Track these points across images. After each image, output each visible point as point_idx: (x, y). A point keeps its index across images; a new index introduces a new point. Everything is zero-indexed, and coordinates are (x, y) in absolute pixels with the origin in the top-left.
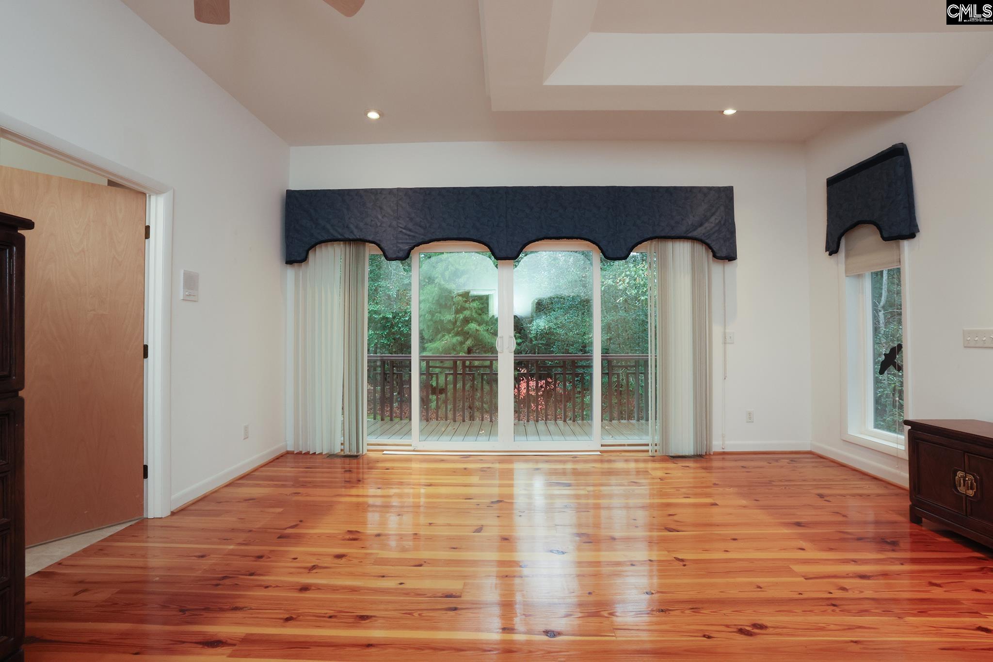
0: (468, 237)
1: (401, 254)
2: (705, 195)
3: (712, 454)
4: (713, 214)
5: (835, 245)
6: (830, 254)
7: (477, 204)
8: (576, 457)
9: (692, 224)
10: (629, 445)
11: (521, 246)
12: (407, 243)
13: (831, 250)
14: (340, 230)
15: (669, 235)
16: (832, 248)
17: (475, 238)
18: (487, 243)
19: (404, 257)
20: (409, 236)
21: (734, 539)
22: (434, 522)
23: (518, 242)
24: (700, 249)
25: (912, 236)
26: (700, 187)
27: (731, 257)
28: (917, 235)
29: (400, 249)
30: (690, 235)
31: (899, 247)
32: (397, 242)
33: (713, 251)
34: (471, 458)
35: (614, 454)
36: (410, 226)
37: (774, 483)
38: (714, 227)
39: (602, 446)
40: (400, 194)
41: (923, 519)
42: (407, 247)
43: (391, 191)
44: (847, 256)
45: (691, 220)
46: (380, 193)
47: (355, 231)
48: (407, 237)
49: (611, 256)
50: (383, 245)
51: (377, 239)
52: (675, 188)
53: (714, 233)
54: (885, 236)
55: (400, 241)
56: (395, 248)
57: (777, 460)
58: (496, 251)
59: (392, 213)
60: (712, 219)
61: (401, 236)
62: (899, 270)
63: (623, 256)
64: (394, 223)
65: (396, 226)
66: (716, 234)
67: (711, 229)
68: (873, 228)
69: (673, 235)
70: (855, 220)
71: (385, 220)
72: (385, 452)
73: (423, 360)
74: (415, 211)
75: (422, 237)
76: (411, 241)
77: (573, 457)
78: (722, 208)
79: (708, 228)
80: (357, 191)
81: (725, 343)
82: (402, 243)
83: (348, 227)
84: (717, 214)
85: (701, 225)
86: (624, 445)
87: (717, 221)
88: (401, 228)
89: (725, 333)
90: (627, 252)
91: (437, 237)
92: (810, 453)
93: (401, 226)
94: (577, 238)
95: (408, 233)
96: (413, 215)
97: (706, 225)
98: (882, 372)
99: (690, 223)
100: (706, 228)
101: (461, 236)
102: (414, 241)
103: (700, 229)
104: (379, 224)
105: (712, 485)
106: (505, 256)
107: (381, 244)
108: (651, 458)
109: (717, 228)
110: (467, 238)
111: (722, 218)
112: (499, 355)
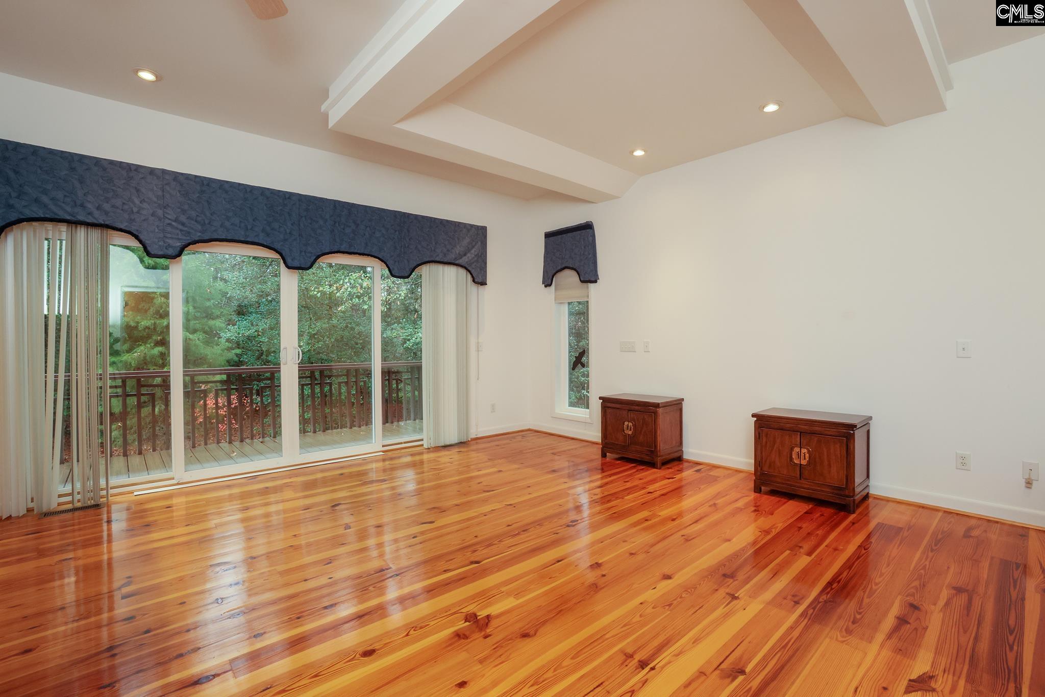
0: (257, 241)
1: (170, 252)
2: (468, 231)
3: (470, 440)
4: (473, 247)
5: (550, 281)
6: (546, 286)
7: (267, 207)
8: (365, 460)
9: (459, 253)
10: (405, 443)
11: (315, 257)
12: (179, 239)
13: (546, 284)
14: (69, 209)
15: (442, 260)
16: (548, 282)
17: (265, 244)
18: (279, 250)
19: (173, 255)
20: (181, 230)
21: (529, 487)
22: (298, 533)
23: (312, 253)
24: (462, 272)
25: (595, 282)
26: (465, 223)
27: (483, 283)
28: (598, 281)
29: (169, 245)
30: (457, 262)
31: (588, 288)
32: (164, 236)
33: (473, 277)
34: (260, 478)
35: (396, 452)
36: (183, 218)
37: (524, 452)
38: (474, 258)
39: (383, 446)
40: (167, 177)
41: (607, 454)
42: (178, 244)
43: (152, 171)
44: (556, 289)
45: (458, 249)
46: (136, 170)
47: (97, 213)
48: (178, 231)
49: (397, 275)
50: (142, 237)
51: (133, 229)
52: (448, 221)
53: (473, 263)
54: (582, 279)
55: (169, 235)
56: (161, 243)
57: (514, 438)
58: (289, 261)
59: (155, 199)
60: (473, 251)
61: (169, 229)
62: (587, 302)
63: (406, 275)
64: (160, 212)
65: (162, 217)
66: (475, 264)
67: (472, 259)
68: (573, 273)
69: (445, 261)
70: (564, 266)
71: (145, 205)
72: (135, 493)
73: (187, 375)
74: (189, 202)
75: (200, 234)
76: (185, 238)
77: (363, 460)
78: (480, 243)
79: (470, 258)
80: (97, 161)
81: (478, 351)
82: (172, 238)
83: (82, 205)
84: (476, 247)
85: (465, 255)
86: (401, 443)
87: (476, 253)
88: (170, 219)
89: (478, 343)
90: (409, 272)
91: (219, 237)
92: (529, 430)
93: (169, 217)
94: (368, 255)
95: (180, 227)
96: (186, 207)
97: (469, 255)
98: (573, 369)
99: (457, 252)
100: (468, 257)
101: (248, 239)
102: (188, 238)
103: (464, 258)
104: (135, 210)
105: (487, 460)
106: (299, 266)
107: (139, 235)
108: (427, 450)
109: (476, 259)
110: (255, 242)
111: (479, 250)
112: (282, 366)
